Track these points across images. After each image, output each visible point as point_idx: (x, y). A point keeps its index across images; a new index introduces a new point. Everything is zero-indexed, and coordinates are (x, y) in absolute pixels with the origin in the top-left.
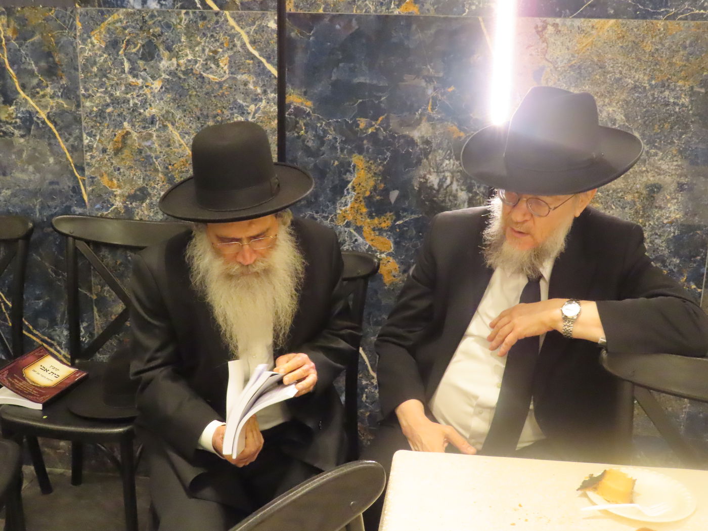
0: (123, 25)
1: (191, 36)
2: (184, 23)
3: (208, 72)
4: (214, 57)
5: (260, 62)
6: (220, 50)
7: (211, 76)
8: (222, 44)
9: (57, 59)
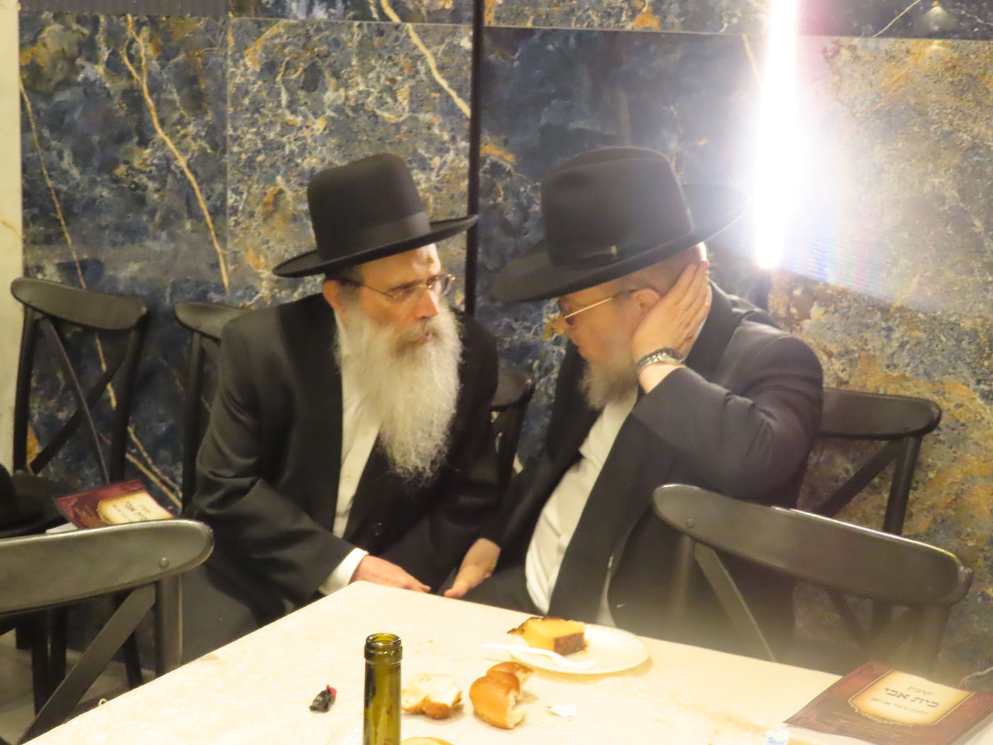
0: (283, 41)
1: (364, 58)
2: (356, 39)
3: (383, 108)
4: (391, 88)
5: (449, 97)
6: (399, 78)
7: (386, 115)
8: (402, 69)
9: (203, 87)
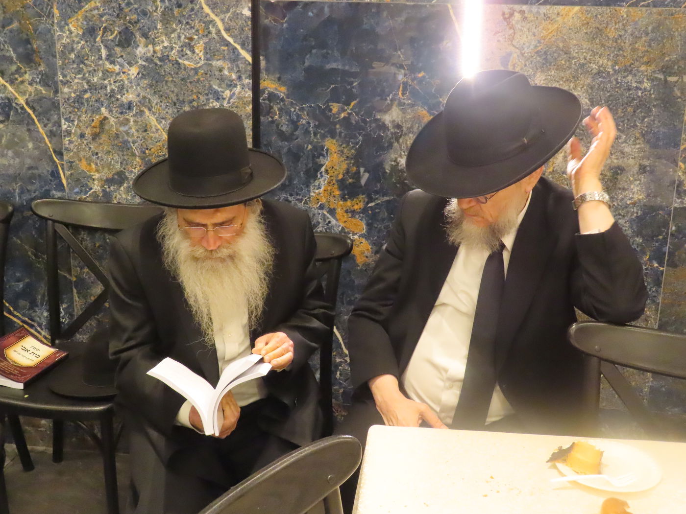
0: (100, 12)
1: (167, 23)
2: (160, 10)
3: (183, 58)
4: (189, 44)
5: (235, 49)
6: (196, 37)
7: (186, 63)
8: (197, 31)
9: (35, 46)
